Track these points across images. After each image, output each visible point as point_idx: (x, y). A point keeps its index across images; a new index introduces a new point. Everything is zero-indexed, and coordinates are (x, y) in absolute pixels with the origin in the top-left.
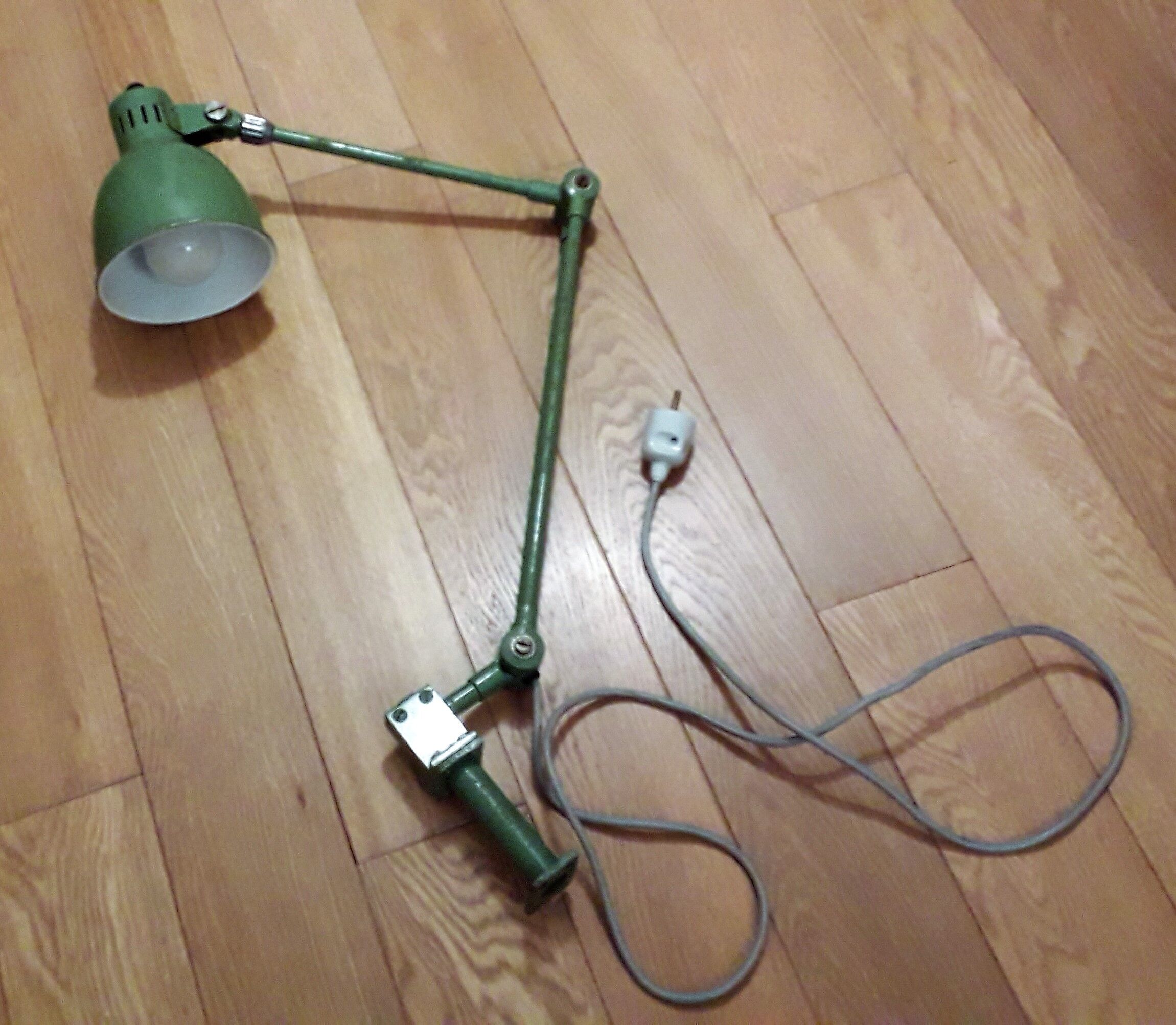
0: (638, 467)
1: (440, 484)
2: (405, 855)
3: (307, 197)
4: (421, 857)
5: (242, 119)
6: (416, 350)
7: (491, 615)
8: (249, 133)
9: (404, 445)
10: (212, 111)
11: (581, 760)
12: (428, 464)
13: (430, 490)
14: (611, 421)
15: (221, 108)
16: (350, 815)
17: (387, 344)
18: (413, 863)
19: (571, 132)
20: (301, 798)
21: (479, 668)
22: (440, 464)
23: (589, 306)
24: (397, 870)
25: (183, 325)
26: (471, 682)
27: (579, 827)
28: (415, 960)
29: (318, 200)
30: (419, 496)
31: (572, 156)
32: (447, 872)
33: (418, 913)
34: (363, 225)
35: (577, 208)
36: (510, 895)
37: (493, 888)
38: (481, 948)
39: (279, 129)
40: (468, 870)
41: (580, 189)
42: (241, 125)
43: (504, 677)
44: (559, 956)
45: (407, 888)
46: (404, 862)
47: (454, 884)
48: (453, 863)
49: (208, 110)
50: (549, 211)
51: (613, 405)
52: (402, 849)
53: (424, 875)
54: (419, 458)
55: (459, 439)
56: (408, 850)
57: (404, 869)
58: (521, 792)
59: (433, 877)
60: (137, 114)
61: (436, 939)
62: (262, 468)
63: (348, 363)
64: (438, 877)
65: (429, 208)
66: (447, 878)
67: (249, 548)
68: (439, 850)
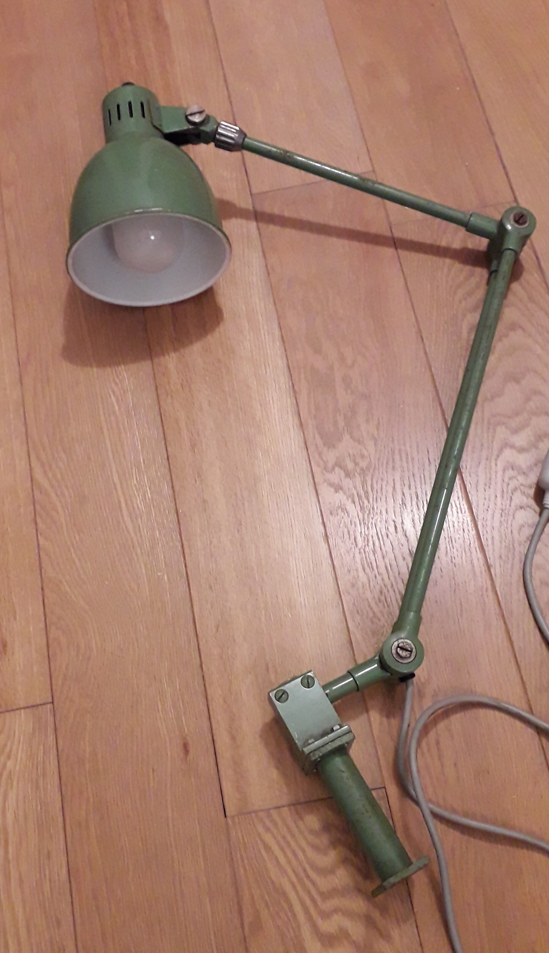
0: (532, 492)
1: (347, 483)
2: (269, 816)
3: (267, 208)
4: (283, 820)
5: (219, 125)
6: (342, 358)
7: (376, 609)
8: (223, 138)
9: (319, 442)
10: (191, 115)
11: (440, 757)
12: (339, 464)
13: (338, 488)
14: (512, 447)
15: (200, 112)
16: (226, 772)
17: (318, 351)
18: (275, 824)
19: (510, 175)
20: (186, 747)
21: (360, 661)
22: (350, 465)
23: (507, 336)
24: (261, 829)
25: (144, 309)
26: (350, 673)
27: (430, 818)
28: (265, 914)
29: (276, 211)
30: (326, 492)
31: (509, 197)
32: (305, 838)
33: (273, 872)
34: (313, 237)
35: (511, 243)
36: (359, 870)
37: (345, 861)
38: (325, 915)
39: (250, 138)
40: (324, 840)
41: (516, 225)
42: (217, 129)
43: (381, 673)
44: (395, 933)
45: (268, 848)
46: (268, 824)
47: (310, 853)
48: (312, 832)
49: (188, 113)
50: (482, 243)
51: (515, 431)
52: (268, 811)
53: (284, 837)
54: (331, 456)
55: (370, 445)
56: (271, 811)
57: (268, 830)
58: (383, 777)
59: (293, 843)
60: (125, 110)
61: (287, 900)
62: (193, 447)
63: (281, 363)
64: (296, 841)
65: (373, 230)
66: (304, 844)
67: (173, 517)
68: (301, 818)
